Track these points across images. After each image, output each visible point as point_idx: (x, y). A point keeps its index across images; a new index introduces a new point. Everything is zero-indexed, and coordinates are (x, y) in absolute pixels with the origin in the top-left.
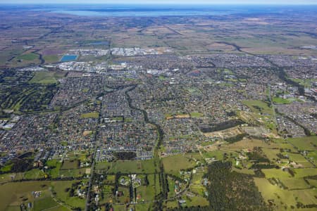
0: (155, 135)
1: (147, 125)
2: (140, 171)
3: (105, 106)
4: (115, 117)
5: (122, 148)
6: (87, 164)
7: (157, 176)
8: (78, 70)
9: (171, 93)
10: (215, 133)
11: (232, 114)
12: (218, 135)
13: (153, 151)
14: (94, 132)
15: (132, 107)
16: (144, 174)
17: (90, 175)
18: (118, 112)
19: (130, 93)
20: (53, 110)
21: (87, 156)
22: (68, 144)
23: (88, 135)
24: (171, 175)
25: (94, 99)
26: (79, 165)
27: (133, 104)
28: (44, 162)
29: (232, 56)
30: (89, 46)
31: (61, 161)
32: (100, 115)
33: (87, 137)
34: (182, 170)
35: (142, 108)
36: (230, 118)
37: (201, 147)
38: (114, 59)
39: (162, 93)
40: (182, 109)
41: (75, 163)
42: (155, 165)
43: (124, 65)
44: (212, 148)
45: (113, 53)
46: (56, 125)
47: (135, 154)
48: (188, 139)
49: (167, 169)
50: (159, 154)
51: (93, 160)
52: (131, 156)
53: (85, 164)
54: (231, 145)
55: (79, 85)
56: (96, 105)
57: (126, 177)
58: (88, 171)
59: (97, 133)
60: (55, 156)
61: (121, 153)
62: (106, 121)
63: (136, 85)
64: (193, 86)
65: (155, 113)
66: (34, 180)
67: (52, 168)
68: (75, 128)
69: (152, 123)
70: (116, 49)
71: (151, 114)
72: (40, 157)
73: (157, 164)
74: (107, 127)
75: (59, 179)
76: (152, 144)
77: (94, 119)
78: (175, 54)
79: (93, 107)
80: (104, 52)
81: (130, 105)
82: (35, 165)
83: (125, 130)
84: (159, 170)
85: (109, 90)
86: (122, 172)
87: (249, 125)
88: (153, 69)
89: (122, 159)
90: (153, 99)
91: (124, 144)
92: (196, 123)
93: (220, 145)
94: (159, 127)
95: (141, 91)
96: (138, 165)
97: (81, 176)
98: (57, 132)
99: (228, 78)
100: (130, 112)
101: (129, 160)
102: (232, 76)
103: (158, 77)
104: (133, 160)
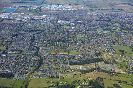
0: (36, 64)
1: (35, 57)
3: (14, 43)
4: (16, 50)
5: (7, 70)
8: (11, 18)
9: (65, 37)
10: (78, 66)
11: (99, 54)
12: (80, 67)
13: (27, 74)
18: (21, 47)
30: (28, 2)
32: (7, 49)
35: (39, 46)
36: (95, 57)
37: (62, 75)
38: (40, 11)
40: (66, 48)
42: (24, 84)
43: (44, 16)
44: (70, 75)
45: (41, 8)
47: (14, 75)
50: (31, 76)
52: (10, 76)
54: (83, 75)
62: (8, 53)
63: (44, 31)
65: (45, 50)
69: (39, 56)
70: (45, 5)
71: (42, 50)
74: (6, 56)
76: (30, 70)
78: (86, 10)
80: (36, 7)
85: (23, 32)
87: (105, 62)
89: (3, 77)
91: (11, 68)
92: (69, 58)
94: (42, 59)
95: (45, 35)
99: (115, 29)
100: (28, 48)
101: (7, 78)
102: (119, 28)
103: (63, 26)
104: (10, 79)
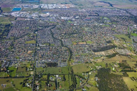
0: (67, 53)
1: (63, 48)
2: (60, 73)
3: (39, 37)
4: (45, 43)
5: (50, 60)
6: (31, 69)
7: (70, 75)
9: (75, 30)
10: (101, 52)
11: (109, 42)
12: (102, 53)
13: (67, 62)
14: (34, 51)
15: (54, 38)
16: (63, 74)
17: (33, 75)
18: (47, 40)
19: (52, 30)
20: (10, 39)
21: (31, 65)
22: (20, 58)
23: (31, 53)
24: (77, 75)
25: (32, 33)
26: (27, 69)
27: (54, 36)
28: (7, 68)
29: (108, 9)
30: (27, 2)
31: (16, 68)
32: (37, 42)
33: (30, 54)
34: (83, 73)
35: (60, 38)
36: (108, 44)
37: (93, 60)
38: (42, 10)
39: (70, 30)
40: (82, 39)
41: (25, 69)
42: (69, 70)
43: (48, 14)
44: (99, 60)
45: (41, 7)
46: (12, 47)
47: (57, 64)
48: (85, 56)
49: (75, 72)
50: (70, 63)
51: (34, 67)
52: (55, 65)
53: (30, 69)
54: (110, 59)
55: (23, 25)
56: (34, 36)
57: (53, 76)
58: (32, 73)
59: (36, 52)
60: (13, 65)
61: (50, 63)
62: (40, 46)
63: (56, 26)
64: (88, 26)
65: (67, 41)
66: (2, 78)
67: (12, 71)
68: (23, 49)
69: (66, 47)
70: (43, 5)
71: (65, 41)
72: (5, 65)
73: (70, 69)
74: (41, 49)
75: (16, 77)
76: (66, 59)
77: (33, 44)
78: (76, 8)
79: (32, 38)
80: (36, 6)
82: (2, 69)
83: (51, 51)
84: (71, 73)
85: (41, 28)
86: (51, 74)
87: (119, 48)
88: (65, 16)
89: (51, 66)
90: (66, 34)
91: (51, 58)
92: (90, 47)
93: (103, 59)
94: (69, 49)
95: (59, 29)
96: (59, 70)
97: (28, 75)
98: (13, 52)
99: (106, 22)
100: (53, 40)
101: (54, 67)
102: (109, 21)
103: (67, 21)
104: (56, 67)
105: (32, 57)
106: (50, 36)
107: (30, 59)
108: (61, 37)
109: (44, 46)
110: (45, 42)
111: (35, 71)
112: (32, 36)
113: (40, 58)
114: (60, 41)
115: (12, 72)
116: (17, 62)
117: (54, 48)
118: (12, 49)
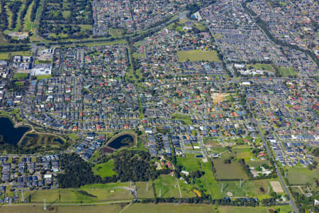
6: (268, 173)
17: (288, 198)
20: (110, 38)
21: (256, 152)
22: (194, 121)
23: (227, 102)
25: (183, 17)
26: (249, 171)
28: (174, 159)
31: (205, 160)
33: (226, 106)
51: (273, 163)
53: (260, 170)
58: (277, 186)
59: (243, 99)
60: (184, 150)
68: (186, 83)
72: (158, 148)
75: (227, 202)
77: (213, 65)
81: (271, 37)
82: (159, 166)
83: (298, 96)
97: (268, 196)
98: (154, 92)
105: (241, 122)
106: (259, 32)
107: (236, 126)
108: (302, 37)
109: (258, 76)
110: (251, 58)
111: (287, 181)
112: (189, 31)
113: (276, 128)
114: (309, 58)
115: (201, 179)
116: (193, 136)
117: (301, 84)
118: (143, 80)
